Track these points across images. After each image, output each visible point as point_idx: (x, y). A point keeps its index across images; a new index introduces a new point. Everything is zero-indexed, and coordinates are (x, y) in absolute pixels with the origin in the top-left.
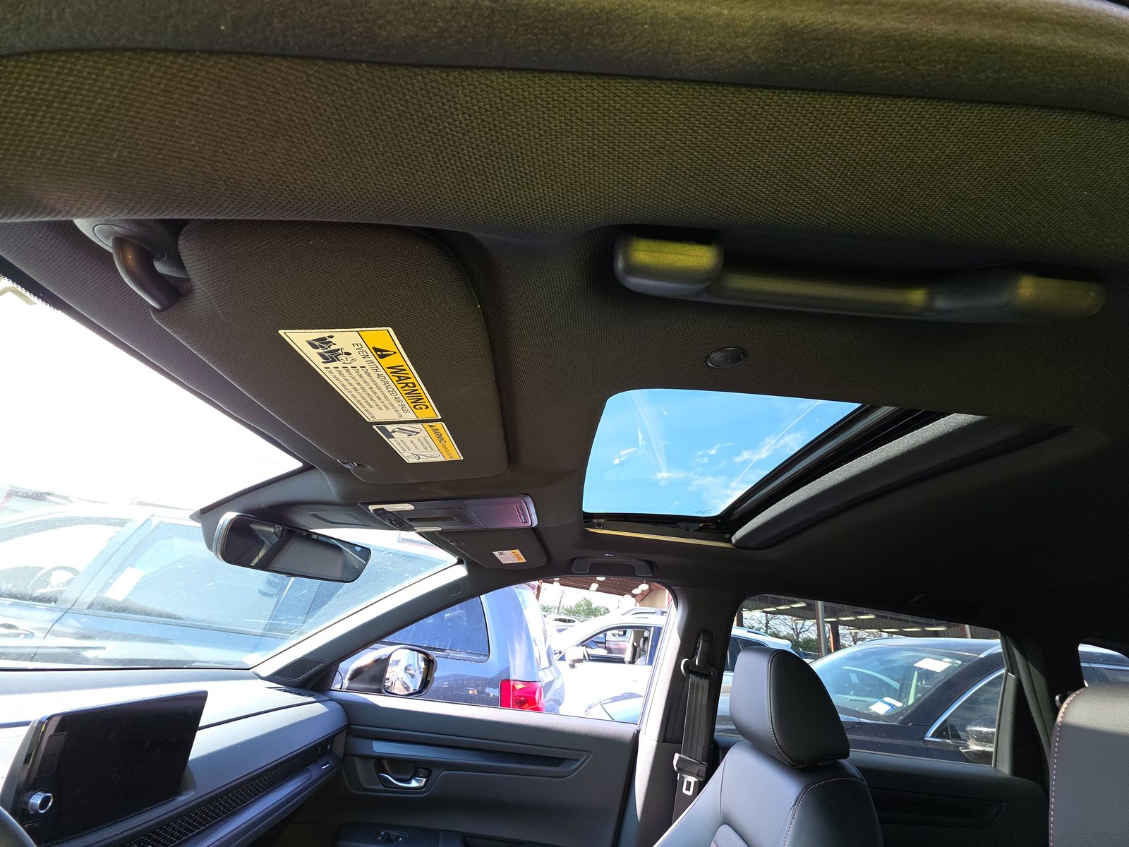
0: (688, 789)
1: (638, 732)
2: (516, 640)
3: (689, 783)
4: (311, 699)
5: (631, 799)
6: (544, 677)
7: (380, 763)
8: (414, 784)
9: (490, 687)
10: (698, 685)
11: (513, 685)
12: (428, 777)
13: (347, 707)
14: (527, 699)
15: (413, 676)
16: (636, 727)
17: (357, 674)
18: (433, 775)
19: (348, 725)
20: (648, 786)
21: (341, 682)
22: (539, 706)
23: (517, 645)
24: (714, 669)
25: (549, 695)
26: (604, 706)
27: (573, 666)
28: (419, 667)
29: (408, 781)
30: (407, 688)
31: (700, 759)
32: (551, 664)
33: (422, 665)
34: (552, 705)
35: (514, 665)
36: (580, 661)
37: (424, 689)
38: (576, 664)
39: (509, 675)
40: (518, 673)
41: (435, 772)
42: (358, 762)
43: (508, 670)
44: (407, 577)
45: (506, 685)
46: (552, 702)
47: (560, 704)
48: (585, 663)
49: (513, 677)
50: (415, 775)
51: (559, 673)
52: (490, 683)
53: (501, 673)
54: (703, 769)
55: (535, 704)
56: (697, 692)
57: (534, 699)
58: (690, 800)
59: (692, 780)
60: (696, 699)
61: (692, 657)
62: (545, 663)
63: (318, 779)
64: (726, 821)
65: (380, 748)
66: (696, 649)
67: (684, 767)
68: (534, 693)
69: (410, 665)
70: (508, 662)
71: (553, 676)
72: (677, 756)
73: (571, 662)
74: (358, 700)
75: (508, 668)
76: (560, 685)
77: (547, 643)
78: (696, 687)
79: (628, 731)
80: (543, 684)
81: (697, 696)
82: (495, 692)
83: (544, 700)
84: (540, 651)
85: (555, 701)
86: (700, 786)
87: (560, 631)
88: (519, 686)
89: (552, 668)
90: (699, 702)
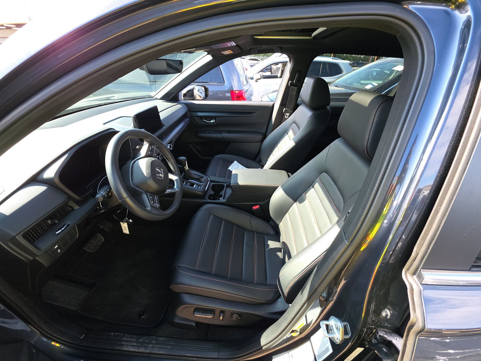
0: (287, 116)
1: (274, 104)
2: (233, 75)
3: (287, 115)
4: (176, 104)
5: (271, 120)
6: (245, 88)
7: (201, 117)
8: (212, 121)
9: (227, 93)
10: (294, 89)
11: (235, 92)
12: (215, 119)
13: (187, 105)
14: (240, 96)
15: (201, 93)
16: (274, 102)
17: (185, 95)
18: (216, 119)
19: (189, 109)
20: (276, 117)
21: (181, 97)
22: (244, 97)
23: (234, 77)
24: (300, 84)
25: (248, 93)
26: (268, 95)
27: (256, 81)
28: (202, 90)
29: (210, 121)
30: (201, 97)
31: (291, 109)
32: (247, 83)
33: (203, 89)
34: (249, 96)
35: (234, 84)
36: (259, 79)
37: (206, 97)
38: (258, 80)
39: (233, 88)
40: (236, 88)
41: (217, 118)
42: (196, 118)
43: (232, 87)
44: (191, 62)
45: (232, 92)
46: (249, 95)
47: (252, 96)
48: (261, 80)
49: (234, 89)
50: (211, 120)
51: (251, 86)
52: (227, 92)
53: (230, 89)
54: (292, 111)
55: (243, 97)
56: (293, 91)
57: (243, 96)
58: (287, 119)
59: (288, 114)
60: (292, 94)
61: (293, 80)
62: (245, 83)
63: (187, 122)
64: (294, 122)
65: (200, 114)
66: (295, 77)
67: (286, 112)
68: (242, 94)
69: (199, 89)
70: (231, 84)
71: (249, 87)
72: (284, 109)
73: (256, 80)
74: (189, 102)
75: (232, 86)
76: (252, 89)
77: (245, 74)
78: (293, 89)
79: (271, 104)
80: (245, 90)
81: (293, 93)
82: (229, 95)
83: (246, 96)
84: (243, 79)
85: (250, 95)
86: (290, 116)
87: (252, 66)
88: (237, 92)
89: (248, 84)
90: (293, 94)
